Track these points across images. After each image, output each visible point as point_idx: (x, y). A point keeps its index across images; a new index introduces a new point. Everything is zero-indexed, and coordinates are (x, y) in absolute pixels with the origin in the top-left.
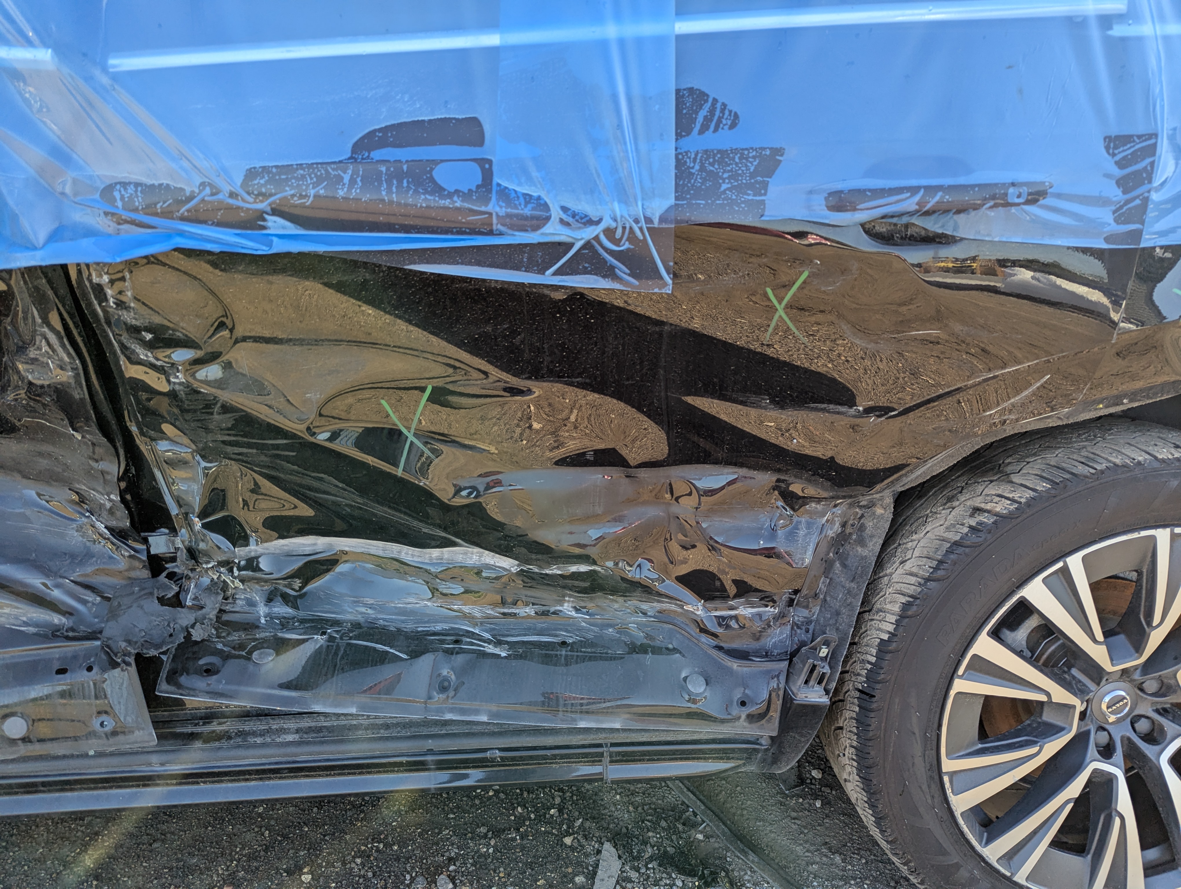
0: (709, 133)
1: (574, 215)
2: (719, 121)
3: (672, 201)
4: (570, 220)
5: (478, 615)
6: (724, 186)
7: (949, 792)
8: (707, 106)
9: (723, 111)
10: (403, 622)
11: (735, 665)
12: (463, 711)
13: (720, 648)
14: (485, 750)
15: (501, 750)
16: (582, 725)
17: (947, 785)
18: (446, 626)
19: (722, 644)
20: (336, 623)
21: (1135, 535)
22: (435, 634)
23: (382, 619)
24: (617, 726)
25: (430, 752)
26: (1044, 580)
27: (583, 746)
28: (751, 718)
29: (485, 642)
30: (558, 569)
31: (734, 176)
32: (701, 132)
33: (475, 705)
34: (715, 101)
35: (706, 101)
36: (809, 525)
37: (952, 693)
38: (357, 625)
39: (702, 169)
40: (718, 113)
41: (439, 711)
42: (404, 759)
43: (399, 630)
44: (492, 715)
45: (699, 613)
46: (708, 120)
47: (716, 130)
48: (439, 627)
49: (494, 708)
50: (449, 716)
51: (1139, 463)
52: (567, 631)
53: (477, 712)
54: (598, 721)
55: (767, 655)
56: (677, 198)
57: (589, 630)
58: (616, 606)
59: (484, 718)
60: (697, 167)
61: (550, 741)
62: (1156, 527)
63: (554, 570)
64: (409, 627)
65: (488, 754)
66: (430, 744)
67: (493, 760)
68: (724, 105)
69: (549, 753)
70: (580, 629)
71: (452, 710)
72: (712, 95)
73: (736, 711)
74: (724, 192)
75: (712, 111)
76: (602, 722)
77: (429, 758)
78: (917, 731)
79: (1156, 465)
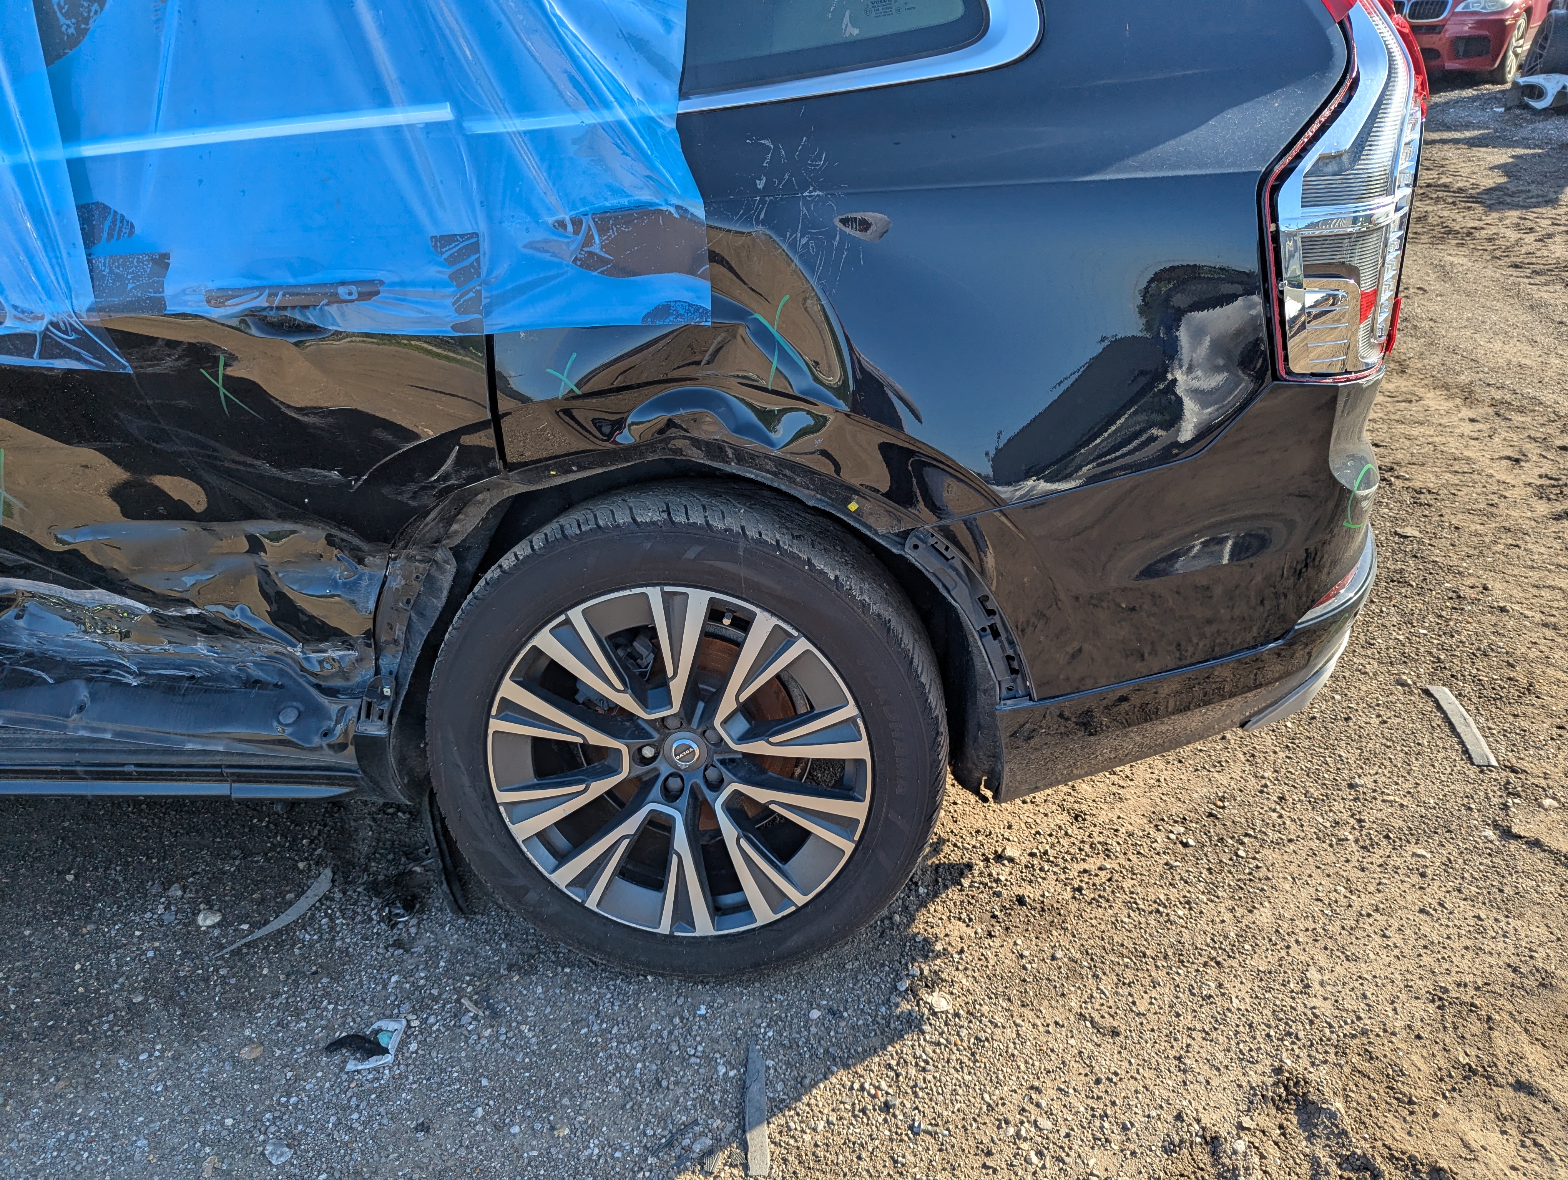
0: (113, 241)
1: (23, 312)
2: (120, 230)
3: (93, 299)
4: (21, 316)
5: (127, 650)
6: (130, 286)
7: (507, 821)
8: (110, 218)
9: (122, 221)
10: (69, 653)
11: (324, 700)
12: (93, 729)
13: (318, 687)
14: (123, 765)
15: (137, 765)
16: (190, 746)
17: (504, 815)
18: (102, 659)
19: (322, 683)
20: (14, 651)
21: (627, 592)
22: (92, 665)
23: (50, 649)
24: (221, 749)
25: (78, 763)
26: (551, 631)
27: (205, 767)
28: (330, 746)
29: (129, 673)
30: (176, 611)
31: (136, 277)
32: (108, 240)
33: (103, 725)
34: (115, 212)
35: (109, 213)
36: (371, 578)
37: (490, 732)
38: (30, 655)
39: (111, 272)
40: (118, 224)
41: (76, 729)
42: (59, 768)
43: (64, 660)
44: (116, 734)
45: (298, 654)
46: (111, 229)
47: (118, 239)
48: (97, 659)
49: (118, 727)
50: (82, 733)
51: (618, 526)
52: (200, 667)
53: (104, 731)
54: (204, 744)
55: (350, 693)
56: (95, 297)
57: (217, 667)
58: (238, 646)
59: (108, 736)
60: (107, 270)
61: (174, 760)
62: (646, 586)
63: (173, 612)
64: (73, 658)
65: (126, 769)
66: (77, 757)
67: (130, 773)
68: (122, 216)
69: (175, 770)
70: (210, 666)
71: (85, 728)
72: (113, 208)
73: (317, 741)
74: (131, 291)
75: (114, 222)
76: (207, 745)
77: (78, 768)
78: (460, 764)
79: (634, 527)
